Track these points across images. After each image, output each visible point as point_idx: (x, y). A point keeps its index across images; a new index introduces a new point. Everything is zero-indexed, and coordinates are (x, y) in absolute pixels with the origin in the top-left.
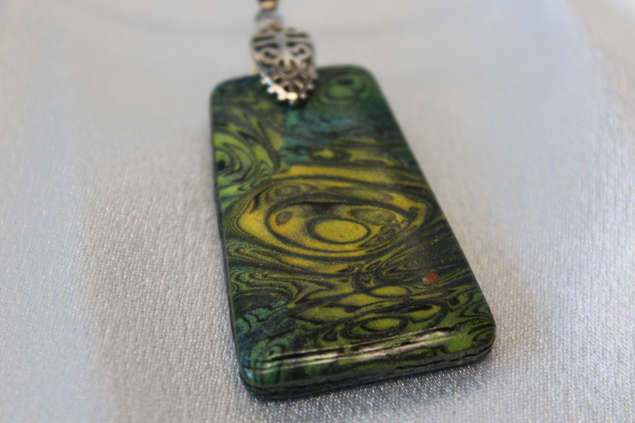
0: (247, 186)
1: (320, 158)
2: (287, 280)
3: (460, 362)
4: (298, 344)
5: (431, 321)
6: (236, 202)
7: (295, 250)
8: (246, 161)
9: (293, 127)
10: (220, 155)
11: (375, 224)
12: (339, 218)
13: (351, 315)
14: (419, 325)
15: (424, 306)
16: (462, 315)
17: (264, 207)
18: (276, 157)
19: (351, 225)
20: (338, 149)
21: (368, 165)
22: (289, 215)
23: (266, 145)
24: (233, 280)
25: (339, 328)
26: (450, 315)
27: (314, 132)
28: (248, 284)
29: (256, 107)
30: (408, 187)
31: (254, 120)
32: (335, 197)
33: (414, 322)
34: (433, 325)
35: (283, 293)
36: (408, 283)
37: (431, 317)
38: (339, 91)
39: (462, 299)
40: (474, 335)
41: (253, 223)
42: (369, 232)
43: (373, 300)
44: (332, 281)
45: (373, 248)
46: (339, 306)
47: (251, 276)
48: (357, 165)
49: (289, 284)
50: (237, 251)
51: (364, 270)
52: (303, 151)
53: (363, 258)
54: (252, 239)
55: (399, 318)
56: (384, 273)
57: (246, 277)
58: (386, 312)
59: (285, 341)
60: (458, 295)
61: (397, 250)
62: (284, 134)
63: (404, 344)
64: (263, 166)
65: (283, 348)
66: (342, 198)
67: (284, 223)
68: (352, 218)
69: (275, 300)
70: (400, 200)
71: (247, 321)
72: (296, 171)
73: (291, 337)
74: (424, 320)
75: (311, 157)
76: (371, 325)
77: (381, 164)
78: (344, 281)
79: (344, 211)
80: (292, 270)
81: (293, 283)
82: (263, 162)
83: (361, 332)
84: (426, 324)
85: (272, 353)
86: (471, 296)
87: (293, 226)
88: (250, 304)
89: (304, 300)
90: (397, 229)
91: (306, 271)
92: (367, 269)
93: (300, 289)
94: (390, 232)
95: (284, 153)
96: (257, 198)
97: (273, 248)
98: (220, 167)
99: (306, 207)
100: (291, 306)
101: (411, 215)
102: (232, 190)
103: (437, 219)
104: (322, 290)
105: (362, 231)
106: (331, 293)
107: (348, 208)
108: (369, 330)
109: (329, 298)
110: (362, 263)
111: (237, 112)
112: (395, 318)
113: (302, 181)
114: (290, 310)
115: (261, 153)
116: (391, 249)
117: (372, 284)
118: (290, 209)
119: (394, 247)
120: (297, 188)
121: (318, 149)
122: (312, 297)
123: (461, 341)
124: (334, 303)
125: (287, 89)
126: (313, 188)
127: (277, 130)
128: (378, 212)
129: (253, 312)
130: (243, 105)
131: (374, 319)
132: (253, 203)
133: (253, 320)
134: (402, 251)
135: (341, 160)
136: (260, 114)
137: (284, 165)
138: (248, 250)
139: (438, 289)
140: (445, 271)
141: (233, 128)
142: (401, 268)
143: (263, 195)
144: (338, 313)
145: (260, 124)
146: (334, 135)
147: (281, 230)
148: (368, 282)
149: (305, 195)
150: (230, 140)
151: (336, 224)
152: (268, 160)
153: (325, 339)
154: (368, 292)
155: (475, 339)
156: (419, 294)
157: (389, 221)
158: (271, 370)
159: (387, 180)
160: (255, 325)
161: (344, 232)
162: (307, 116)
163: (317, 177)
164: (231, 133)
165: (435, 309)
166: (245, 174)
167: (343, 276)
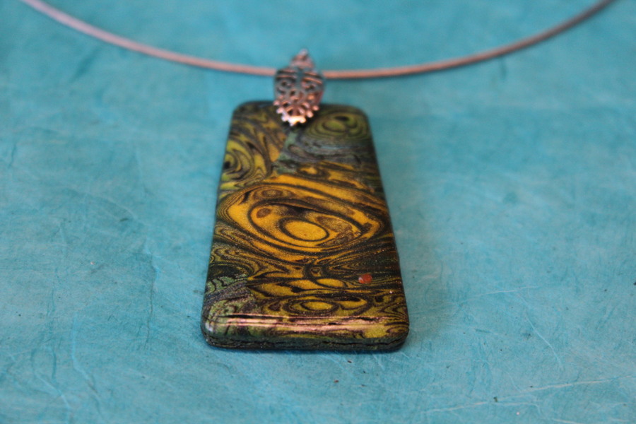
0: (242, 184)
1: (305, 173)
2: (253, 260)
4: (248, 308)
5: (356, 310)
6: (230, 195)
7: (266, 238)
8: (246, 165)
9: (290, 146)
10: (228, 157)
11: (334, 230)
12: (307, 221)
13: (295, 294)
14: (345, 312)
15: (355, 298)
16: (382, 311)
17: (251, 202)
18: (270, 167)
19: (314, 228)
20: (321, 168)
21: (342, 185)
22: (269, 212)
23: (266, 156)
24: (213, 253)
25: (283, 302)
26: (373, 309)
27: (305, 152)
28: (223, 257)
29: (265, 126)
30: (369, 207)
31: (261, 135)
32: (309, 205)
33: (343, 308)
34: (358, 314)
35: (247, 269)
36: (347, 279)
37: (357, 308)
38: (335, 123)
39: (386, 299)
40: (388, 327)
41: (238, 212)
42: (328, 235)
43: (316, 286)
44: (288, 267)
45: (327, 249)
46: (289, 286)
47: (227, 252)
48: (332, 183)
49: (253, 263)
50: (221, 231)
51: (315, 263)
52: (295, 165)
53: (318, 254)
54: (234, 225)
55: (332, 303)
56: (330, 268)
57: (222, 252)
58: (322, 297)
59: (239, 304)
60: (384, 295)
61: (345, 253)
62: (280, 150)
63: (330, 324)
64: (258, 171)
65: (236, 308)
66: (315, 206)
67: (263, 216)
68: (318, 223)
69: (240, 272)
70: (360, 217)
71: (214, 284)
72: (283, 179)
73: (244, 301)
74: (352, 309)
75: (298, 171)
76: (309, 305)
77: (352, 186)
78: (298, 269)
79: (313, 216)
80: (259, 253)
81: (257, 263)
82: (259, 168)
83: (300, 308)
84: (352, 312)
85: (226, 311)
86: (394, 298)
87: (268, 221)
88: (220, 272)
89: (262, 276)
90: (350, 237)
91: (270, 256)
92: (319, 263)
93: (261, 268)
94: (344, 239)
95: (277, 164)
96: (247, 195)
97: (249, 233)
98: (226, 166)
99: (284, 208)
100: (251, 279)
101: (364, 228)
102: (231, 185)
103: (385, 236)
104: (278, 272)
105: (322, 234)
106: (285, 276)
107: (317, 215)
108: (306, 308)
109: (282, 279)
110: (316, 257)
111: (250, 127)
112: (329, 303)
113: (285, 188)
114: (249, 282)
115: (259, 161)
116: (341, 251)
117: (319, 275)
118: (270, 207)
119: (344, 250)
120: (281, 193)
121: (305, 166)
122: (269, 276)
123: (377, 330)
124: (283, 282)
125: (290, 113)
126: (293, 194)
127: (277, 146)
128: (339, 221)
129: (221, 278)
130: (255, 122)
131: (313, 301)
132: (243, 198)
133: (219, 285)
134: (349, 254)
135: (321, 177)
136: (268, 132)
137: (275, 173)
138: (230, 232)
139: (369, 288)
140: (379, 275)
141: (243, 138)
142: (345, 267)
143: (252, 194)
144: (286, 291)
145: (265, 139)
146: (322, 157)
147: (259, 221)
148: (316, 273)
149: (286, 199)
150: (239, 147)
151: (305, 225)
152: (264, 168)
153: (270, 308)
154: (314, 280)
155: (388, 331)
156: (353, 289)
157: (346, 230)
158: (223, 324)
159: (353, 199)
160: (219, 288)
161: (308, 233)
162: (304, 139)
163: (299, 187)
164: (241, 143)
165: (363, 302)
166: (243, 175)
167: (298, 264)
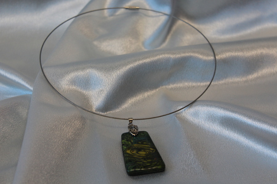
0: (127, 147)
1: (139, 143)
3: (160, 171)
4: (135, 167)
7: (135, 155)
8: (127, 144)
9: (135, 139)
10: (123, 143)
11: (147, 152)
12: (142, 151)
13: (143, 163)
15: (154, 162)
16: (160, 163)
17: (130, 150)
18: (132, 143)
20: (142, 142)
21: (146, 144)
22: (134, 151)
23: (131, 141)
26: (158, 163)
27: (138, 140)
28: (127, 159)
30: (153, 147)
31: (128, 138)
32: (141, 149)
34: (156, 165)
36: (152, 159)
38: (142, 134)
40: (162, 166)
41: (128, 152)
44: (140, 159)
45: (147, 155)
48: (145, 144)
51: (145, 158)
52: (137, 142)
53: (145, 156)
56: (148, 158)
58: (148, 163)
62: (133, 140)
65: (133, 167)
69: (132, 161)
70: (151, 149)
71: (127, 164)
72: (135, 145)
73: (134, 165)
74: (154, 164)
77: (148, 144)
79: (143, 150)
80: (135, 158)
86: (161, 161)
87: (135, 152)
88: (128, 162)
89: (136, 161)
91: (137, 158)
94: (150, 153)
96: (129, 148)
97: (131, 155)
98: (123, 145)
99: (137, 150)
100: (134, 162)
101: (153, 151)
102: (125, 148)
103: (157, 152)
105: (145, 153)
112: (150, 164)
115: (130, 143)
119: (150, 155)
120: (135, 147)
122: (138, 161)
124: (141, 162)
125: (134, 134)
128: (148, 150)
130: (126, 136)
135: (142, 144)
138: (128, 155)
139: (156, 160)
140: (157, 158)
141: (125, 139)
142: (151, 157)
144: (141, 163)
146: (141, 140)
147: (133, 152)
149: (137, 148)
150: (125, 141)
154: (146, 160)
158: (132, 170)
159: (149, 146)
160: (129, 164)
161: (142, 153)
162: (137, 137)
163: (138, 146)
164: (125, 140)
165: (156, 163)
166: (127, 145)
167: (142, 158)
